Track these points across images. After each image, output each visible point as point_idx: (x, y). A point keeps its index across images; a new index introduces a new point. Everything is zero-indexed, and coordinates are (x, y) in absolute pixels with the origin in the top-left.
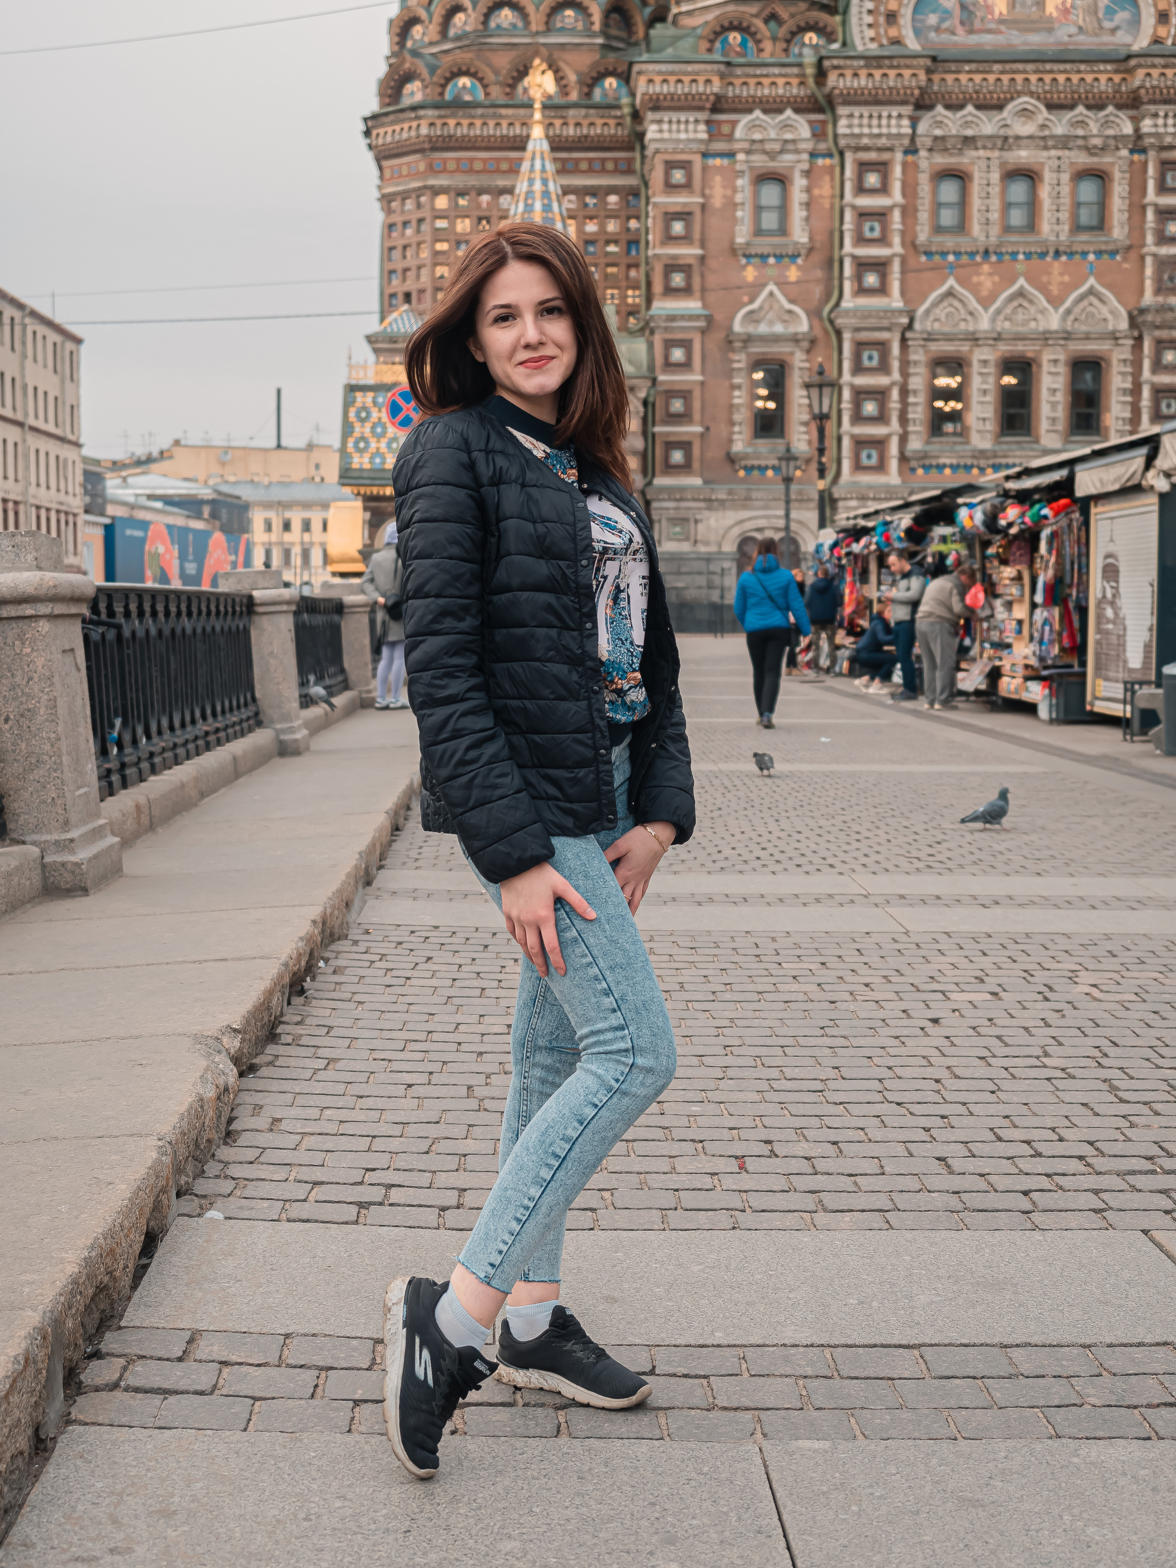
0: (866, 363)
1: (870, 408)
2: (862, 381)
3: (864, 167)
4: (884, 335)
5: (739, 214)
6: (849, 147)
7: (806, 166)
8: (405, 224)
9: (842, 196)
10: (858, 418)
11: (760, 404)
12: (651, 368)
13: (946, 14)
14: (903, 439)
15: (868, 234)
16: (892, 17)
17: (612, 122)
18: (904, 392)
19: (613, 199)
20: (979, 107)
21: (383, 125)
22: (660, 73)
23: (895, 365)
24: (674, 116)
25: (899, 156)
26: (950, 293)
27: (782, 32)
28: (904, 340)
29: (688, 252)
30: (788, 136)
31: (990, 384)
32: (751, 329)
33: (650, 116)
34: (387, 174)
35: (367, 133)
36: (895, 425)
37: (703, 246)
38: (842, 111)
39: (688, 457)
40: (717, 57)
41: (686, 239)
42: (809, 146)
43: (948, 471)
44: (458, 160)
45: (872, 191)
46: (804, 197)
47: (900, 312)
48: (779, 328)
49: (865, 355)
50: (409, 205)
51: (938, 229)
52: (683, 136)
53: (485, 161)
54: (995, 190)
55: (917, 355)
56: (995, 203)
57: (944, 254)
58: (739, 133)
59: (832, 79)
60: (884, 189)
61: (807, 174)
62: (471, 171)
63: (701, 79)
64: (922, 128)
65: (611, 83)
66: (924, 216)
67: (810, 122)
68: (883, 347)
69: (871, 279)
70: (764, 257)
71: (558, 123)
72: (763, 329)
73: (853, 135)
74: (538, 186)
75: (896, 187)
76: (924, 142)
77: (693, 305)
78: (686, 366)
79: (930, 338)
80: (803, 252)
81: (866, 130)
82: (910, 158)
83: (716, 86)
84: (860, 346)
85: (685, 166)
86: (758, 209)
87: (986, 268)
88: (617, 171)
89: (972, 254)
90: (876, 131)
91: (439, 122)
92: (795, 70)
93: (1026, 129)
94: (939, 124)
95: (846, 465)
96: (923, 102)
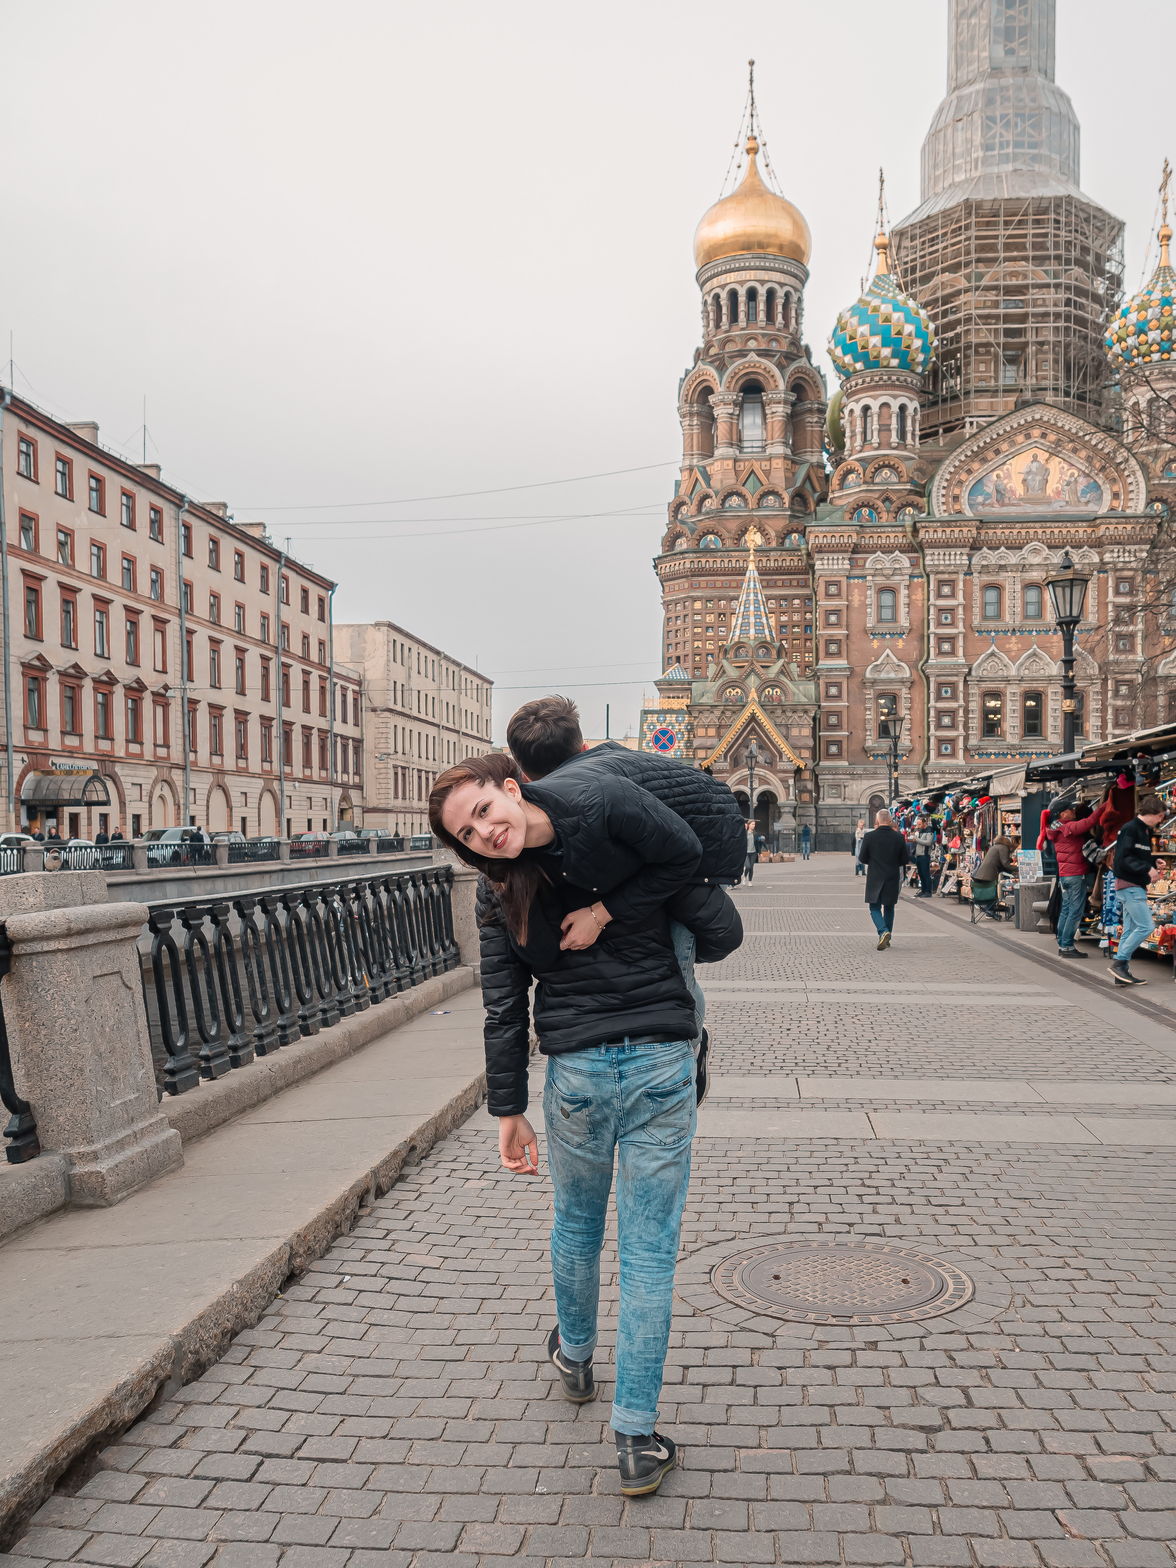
0: (944, 695)
1: (946, 721)
2: (941, 705)
3: (941, 583)
4: (954, 679)
5: (869, 610)
6: (932, 572)
7: (907, 583)
8: (677, 617)
9: (929, 600)
10: (939, 726)
11: (883, 718)
12: (818, 699)
13: (988, 496)
14: (966, 738)
15: (944, 621)
16: (956, 498)
17: (796, 559)
18: (967, 711)
19: (796, 602)
20: (1007, 548)
21: (664, 562)
22: (822, 532)
23: (961, 695)
24: (831, 556)
25: (961, 577)
26: (993, 654)
27: (893, 507)
28: (965, 681)
29: (840, 632)
30: (897, 566)
31: (1018, 706)
32: (876, 676)
33: (816, 556)
34: (667, 590)
35: (655, 567)
36: (961, 730)
37: (848, 629)
38: (928, 551)
39: (840, 749)
40: (855, 522)
41: (838, 625)
42: (909, 571)
43: (993, 757)
44: (707, 582)
45: (946, 597)
46: (907, 600)
47: (963, 665)
48: (892, 675)
49: (943, 690)
50: (679, 607)
51: (985, 618)
52: (836, 567)
53: (722, 582)
54: (1018, 595)
55: (974, 690)
56: (1019, 603)
58: (868, 565)
59: (922, 534)
60: (953, 595)
61: (908, 587)
62: (715, 587)
63: (846, 535)
64: (974, 561)
65: (795, 536)
66: (976, 610)
67: (909, 558)
68: (953, 685)
69: (946, 647)
70: (883, 635)
71: (764, 559)
72: (883, 675)
73: (934, 565)
74: (752, 597)
75: (960, 594)
76: (975, 568)
77: (842, 663)
78: (839, 697)
79: (981, 680)
80: (906, 631)
81: (942, 562)
82: (968, 577)
83: (855, 538)
84: (940, 685)
85: (837, 584)
86: (880, 607)
87: (1014, 639)
88: (798, 586)
89: (1006, 632)
90: (947, 562)
91: (696, 560)
92: (900, 529)
93: (1036, 560)
94: (985, 558)
95: (932, 753)
96: (975, 547)
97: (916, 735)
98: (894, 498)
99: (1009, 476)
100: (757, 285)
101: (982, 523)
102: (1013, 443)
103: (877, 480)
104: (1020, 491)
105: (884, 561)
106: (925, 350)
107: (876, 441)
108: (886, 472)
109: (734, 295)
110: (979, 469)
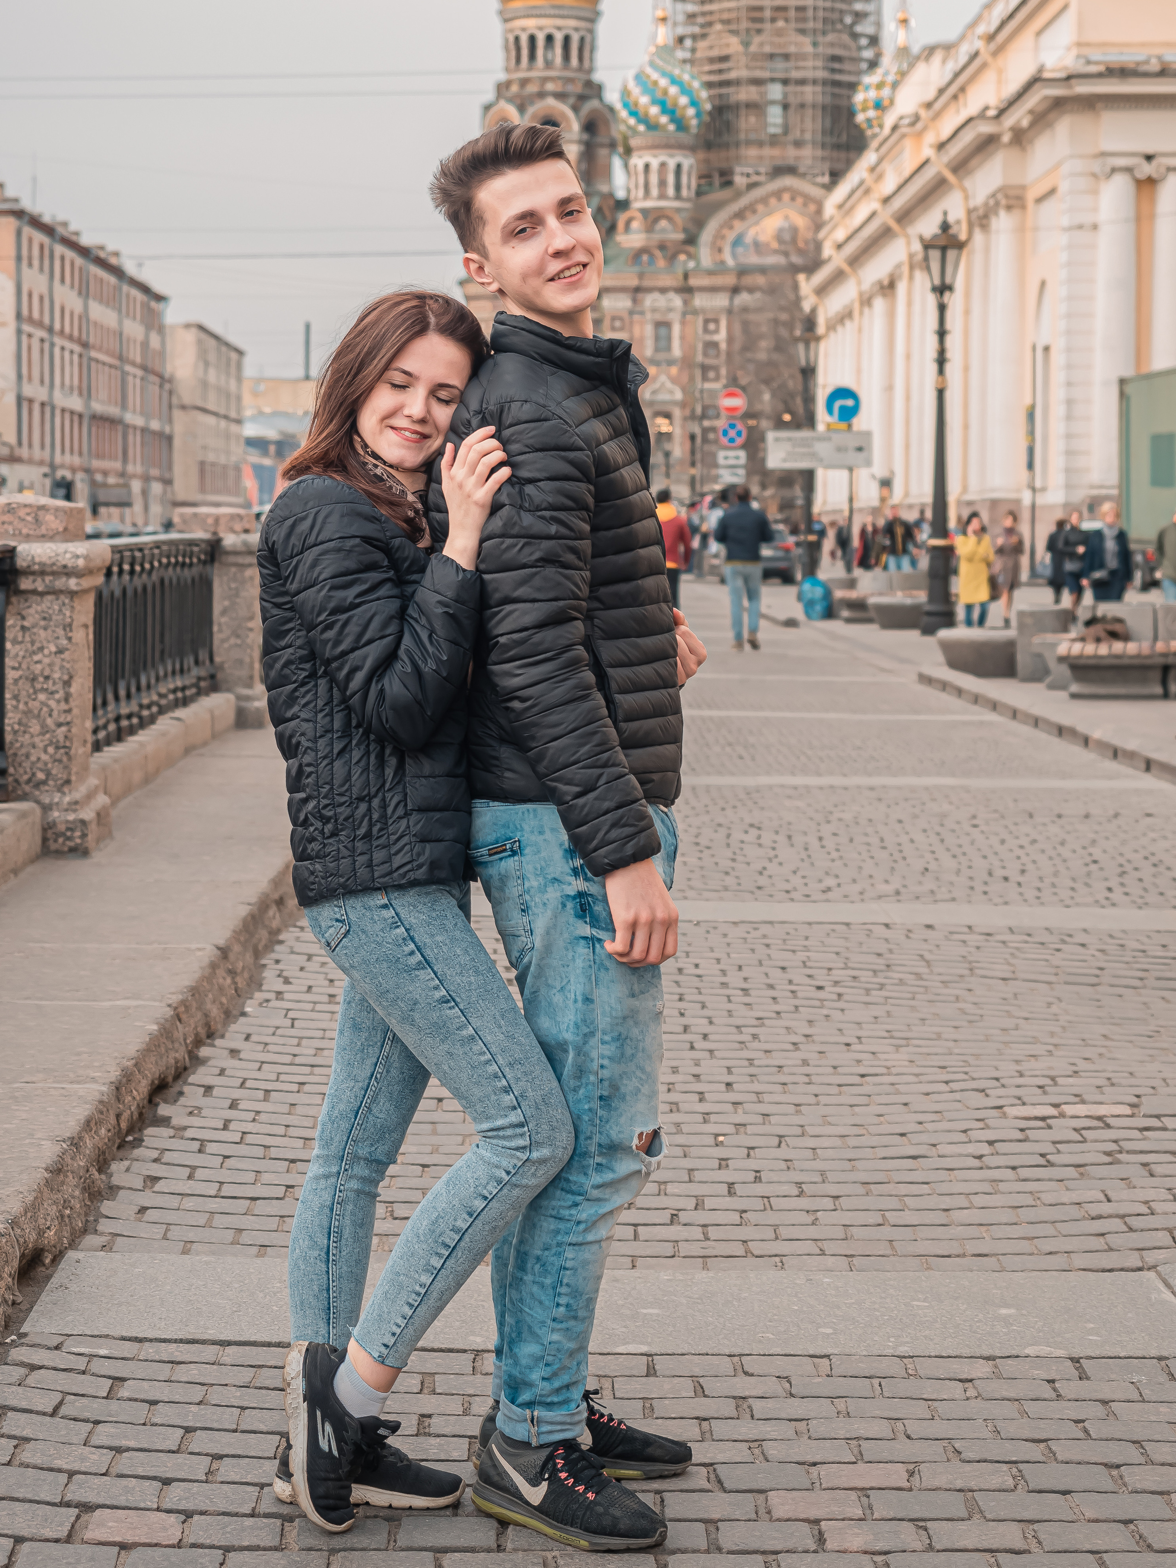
0: (708, 416)
2: (706, 424)
3: (707, 322)
5: (648, 342)
6: (700, 311)
7: (680, 319)
9: (697, 334)
10: (705, 442)
13: (747, 248)
15: (709, 353)
16: (720, 250)
24: (616, 295)
25: (724, 316)
27: (668, 255)
30: (672, 305)
38: (697, 294)
40: (637, 267)
42: (681, 309)
45: (712, 332)
46: (679, 334)
48: (666, 398)
49: (708, 412)
52: (620, 304)
57: (747, 362)
58: (647, 303)
59: (691, 281)
60: (717, 332)
61: (681, 322)
63: (630, 278)
64: (736, 302)
67: (682, 299)
68: (716, 408)
69: (711, 375)
70: (659, 363)
72: (659, 398)
73: (702, 306)
75: (723, 330)
76: (736, 308)
80: (678, 361)
81: (708, 304)
82: (730, 317)
83: (636, 282)
84: (705, 408)
85: (621, 319)
86: (657, 339)
90: (713, 304)
92: (674, 274)
94: (744, 300)
96: (735, 290)
97: (686, 448)
98: (670, 246)
100: (555, 32)
101: (742, 271)
102: (767, 205)
103: (656, 228)
105: (662, 300)
106: (698, 115)
107: (655, 191)
108: (663, 223)
109: (532, 39)
110: (738, 225)
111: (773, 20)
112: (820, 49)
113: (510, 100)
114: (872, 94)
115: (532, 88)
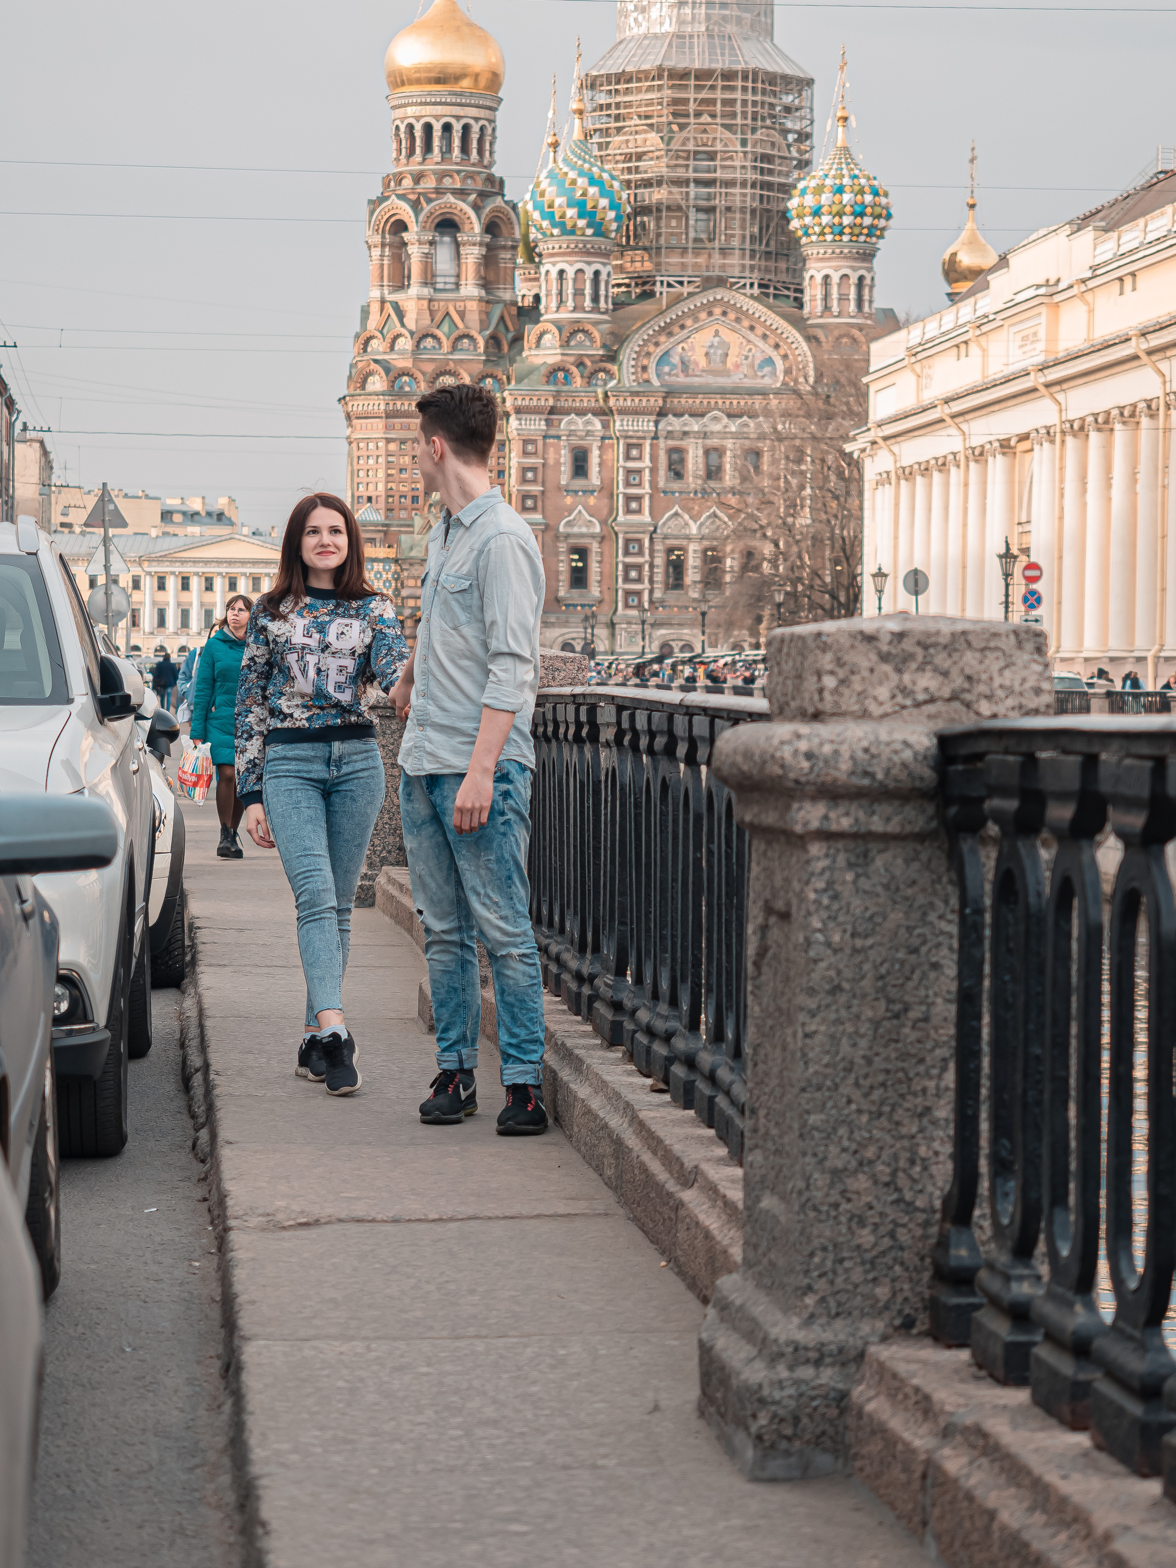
0: (631, 550)
1: (633, 574)
2: (629, 560)
3: (629, 447)
4: (641, 536)
5: (563, 469)
6: (622, 436)
7: (599, 444)
8: (369, 457)
9: (618, 461)
10: (627, 579)
13: (674, 366)
14: (651, 592)
15: (632, 482)
16: (644, 368)
18: (652, 566)
20: (691, 415)
22: (520, 393)
23: (647, 552)
24: (528, 416)
25: (648, 441)
26: (676, 514)
27: (587, 373)
28: (651, 538)
29: (536, 489)
30: (590, 428)
31: (698, 562)
32: (569, 530)
33: (515, 416)
36: (647, 584)
37: (543, 485)
38: (618, 417)
40: (551, 386)
41: (534, 481)
42: (600, 433)
43: (675, 609)
44: (402, 424)
45: (634, 459)
46: (598, 461)
47: (649, 523)
48: (584, 530)
49: (630, 546)
50: (372, 447)
51: (669, 479)
52: (533, 427)
54: (700, 459)
55: (659, 547)
56: (700, 465)
57: (673, 493)
58: (562, 426)
59: (612, 402)
60: (640, 458)
61: (600, 448)
63: (543, 399)
64: (660, 427)
66: (662, 473)
67: (600, 421)
68: (639, 541)
69: (634, 505)
70: (576, 492)
72: (576, 530)
73: (624, 430)
75: (647, 457)
76: (662, 434)
77: (537, 517)
79: (666, 537)
80: (597, 489)
81: (631, 428)
82: (654, 442)
83: (551, 402)
84: (627, 542)
85: (533, 442)
86: (573, 465)
87: (695, 501)
89: (688, 493)
90: (636, 428)
91: (391, 402)
92: (593, 394)
93: (717, 427)
94: (670, 424)
95: (620, 605)
96: (662, 414)
97: (605, 588)
98: (588, 363)
99: (692, 349)
100: (453, 121)
101: (669, 394)
102: (696, 320)
103: (572, 343)
104: (703, 363)
105: (579, 423)
106: (618, 218)
107: (570, 304)
108: (580, 336)
109: (428, 128)
110: (666, 342)
111: (698, 115)
112: (749, 149)
113: (402, 197)
114: (809, 200)
115: (429, 183)
